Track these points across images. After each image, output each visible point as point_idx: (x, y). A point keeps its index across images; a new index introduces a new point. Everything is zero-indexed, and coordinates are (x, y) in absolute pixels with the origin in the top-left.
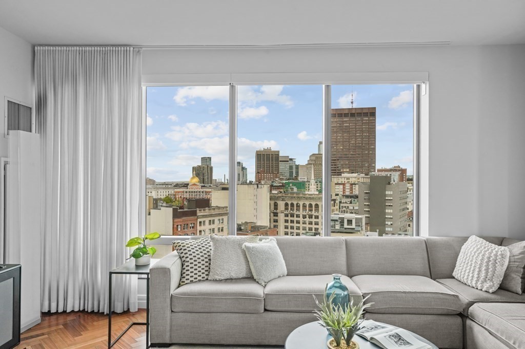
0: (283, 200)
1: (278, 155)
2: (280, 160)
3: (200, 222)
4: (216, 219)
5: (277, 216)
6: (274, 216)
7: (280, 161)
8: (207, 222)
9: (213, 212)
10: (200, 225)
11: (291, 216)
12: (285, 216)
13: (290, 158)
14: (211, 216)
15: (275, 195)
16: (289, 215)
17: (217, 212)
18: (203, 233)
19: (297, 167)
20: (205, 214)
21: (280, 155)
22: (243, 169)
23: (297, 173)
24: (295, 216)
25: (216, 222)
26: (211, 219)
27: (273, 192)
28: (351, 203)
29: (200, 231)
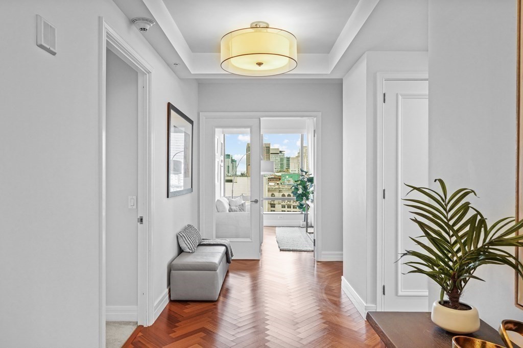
0: (280, 191)
1: (269, 147)
2: (271, 152)
5: (274, 207)
6: (272, 207)
7: (271, 154)
11: (288, 207)
12: (282, 207)
13: (280, 150)
15: (273, 187)
16: (286, 206)
19: (288, 159)
21: (271, 147)
22: (233, 161)
23: (288, 165)
24: (292, 207)
27: (270, 184)
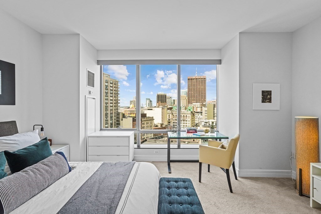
0: (172, 114)
3: (143, 123)
4: (149, 122)
7: (167, 98)
8: (146, 123)
9: (148, 119)
10: (143, 125)
12: (173, 120)
13: (170, 97)
14: (147, 120)
15: (169, 112)
16: (175, 120)
17: (149, 119)
18: (144, 128)
20: (145, 120)
21: (167, 95)
22: (151, 101)
25: (149, 123)
26: (147, 122)
28: (198, 115)
29: (143, 127)
